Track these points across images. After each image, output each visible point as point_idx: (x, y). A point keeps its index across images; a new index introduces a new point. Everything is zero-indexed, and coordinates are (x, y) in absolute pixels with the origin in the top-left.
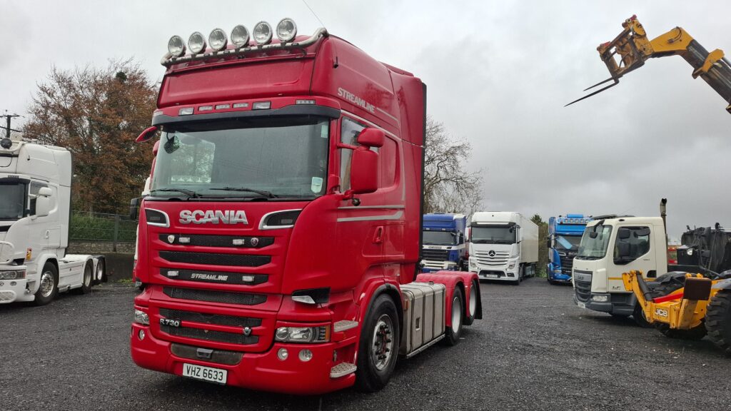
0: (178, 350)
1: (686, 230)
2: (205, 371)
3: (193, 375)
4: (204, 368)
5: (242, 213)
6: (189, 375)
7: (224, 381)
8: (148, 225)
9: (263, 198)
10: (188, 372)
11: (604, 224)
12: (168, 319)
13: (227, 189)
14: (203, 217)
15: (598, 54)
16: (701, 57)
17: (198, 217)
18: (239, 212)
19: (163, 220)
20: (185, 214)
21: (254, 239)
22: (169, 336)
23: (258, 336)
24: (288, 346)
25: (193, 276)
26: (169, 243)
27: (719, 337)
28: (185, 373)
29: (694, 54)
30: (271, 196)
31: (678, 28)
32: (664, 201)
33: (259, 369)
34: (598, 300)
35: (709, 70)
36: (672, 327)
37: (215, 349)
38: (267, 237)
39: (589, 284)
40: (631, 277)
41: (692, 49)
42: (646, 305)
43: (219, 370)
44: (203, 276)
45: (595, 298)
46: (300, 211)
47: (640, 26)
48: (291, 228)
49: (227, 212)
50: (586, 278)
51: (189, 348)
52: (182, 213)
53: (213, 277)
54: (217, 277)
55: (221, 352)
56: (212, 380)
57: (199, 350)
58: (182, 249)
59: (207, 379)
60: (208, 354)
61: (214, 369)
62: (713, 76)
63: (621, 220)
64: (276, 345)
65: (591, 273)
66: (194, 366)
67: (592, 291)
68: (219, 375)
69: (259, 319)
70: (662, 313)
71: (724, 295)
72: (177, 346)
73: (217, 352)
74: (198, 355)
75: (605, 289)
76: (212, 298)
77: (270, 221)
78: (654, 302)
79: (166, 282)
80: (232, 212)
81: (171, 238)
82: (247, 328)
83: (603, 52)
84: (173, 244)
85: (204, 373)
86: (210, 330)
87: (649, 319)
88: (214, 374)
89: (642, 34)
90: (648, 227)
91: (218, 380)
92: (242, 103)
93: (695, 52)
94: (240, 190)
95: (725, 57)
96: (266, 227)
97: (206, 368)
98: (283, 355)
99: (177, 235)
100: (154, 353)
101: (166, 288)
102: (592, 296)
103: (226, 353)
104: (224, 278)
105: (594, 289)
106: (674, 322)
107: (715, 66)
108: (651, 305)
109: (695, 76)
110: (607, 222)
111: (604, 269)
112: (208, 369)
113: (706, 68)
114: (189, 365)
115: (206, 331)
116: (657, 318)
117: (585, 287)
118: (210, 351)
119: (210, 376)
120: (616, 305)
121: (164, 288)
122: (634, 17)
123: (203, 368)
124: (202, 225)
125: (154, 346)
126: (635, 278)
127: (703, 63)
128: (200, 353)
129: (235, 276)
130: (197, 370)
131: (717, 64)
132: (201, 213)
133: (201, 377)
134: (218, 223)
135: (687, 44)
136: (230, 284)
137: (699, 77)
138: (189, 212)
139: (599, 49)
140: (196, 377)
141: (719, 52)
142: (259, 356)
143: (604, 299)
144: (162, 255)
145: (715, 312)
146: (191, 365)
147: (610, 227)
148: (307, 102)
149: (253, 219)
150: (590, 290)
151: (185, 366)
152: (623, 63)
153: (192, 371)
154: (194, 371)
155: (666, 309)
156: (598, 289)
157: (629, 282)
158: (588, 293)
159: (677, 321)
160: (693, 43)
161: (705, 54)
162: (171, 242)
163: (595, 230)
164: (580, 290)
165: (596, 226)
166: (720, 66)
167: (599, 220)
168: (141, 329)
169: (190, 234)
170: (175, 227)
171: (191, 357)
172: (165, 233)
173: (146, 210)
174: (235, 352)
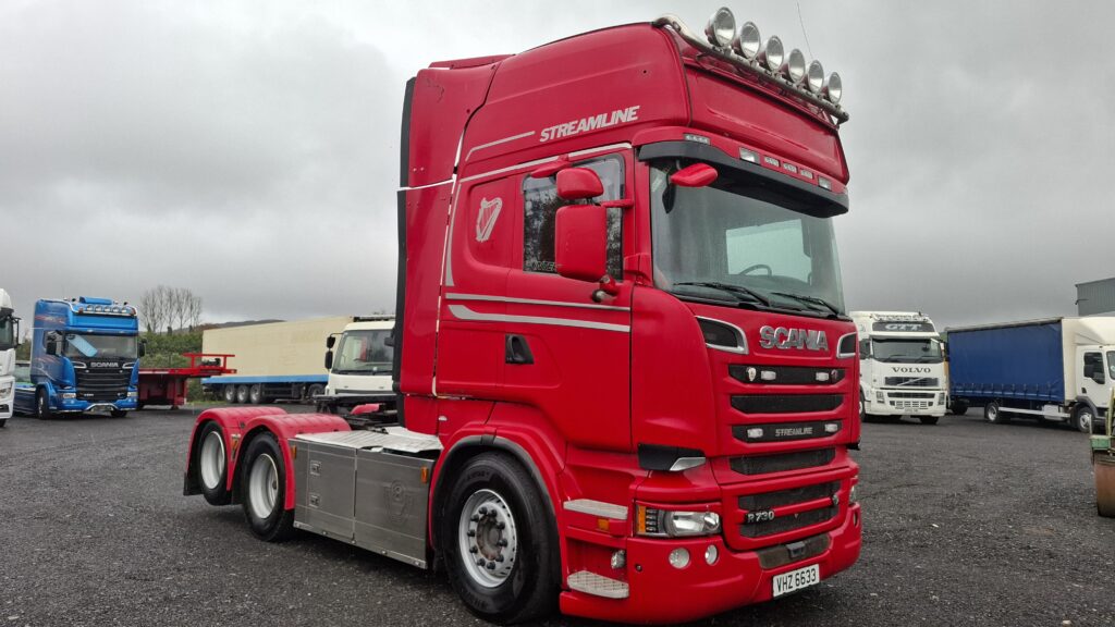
0: (767, 560)
2: (798, 577)
3: (785, 590)
4: (797, 572)
5: (823, 334)
6: (781, 592)
7: (817, 580)
8: (709, 349)
10: (779, 588)
12: (759, 511)
14: (786, 338)
17: (781, 337)
18: (821, 333)
20: (766, 332)
21: (835, 372)
25: (778, 433)
28: (777, 593)
33: (846, 546)
37: (806, 538)
38: (842, 370)
43: (813, 567)
44: (788, 432)
49: (810, 333)
51: (775, 549)
52: (762, 331)
54: (803, 431)
56: (805, 585)
57: (792, 547)
59: (800, 586)
60: (802, 549)
61: (805, 569)
64: (849, 509)
66: (785, 575)
68: (812, 574)
72: (766, 552)
74: (792, 555)
79: (747, 449)
80: (815, 333)
81: (752, 373)
82: (836, 497)
84: (754, 382)
85: (796, 580)
86: (800, 512)
88: (807, 577)
91: (811, 583)
92: (805, 170)
96: (841, 356)
97: (799, 570)
99: (760, 367)
100: (740, 577)
104: (809, 431)
112: (802, 571)
114: (779, 577)
115: (796, 515)
118: (803, 543)
119: (803, 581)
121: (730, 461)
123: (795, 573)
128: (796, 551)
129: (818, 427)
130: (789, 580)
132: (783, 331)
133: (794, 588)
134: (802, 348)
138: (770, 329)
140: (788, 591)
144: (735, 404)
146: (782, 576)
149: (831, 343)
151: (775, 581)
153: (784, 584)
154: (786, 583)
162: (752, 379)
168: (711, 544)
169: (775, 366)
170: (757, 354)
171: (782, 563)
172: (742, 363)
173: (699, 320)
174: (818, 534)
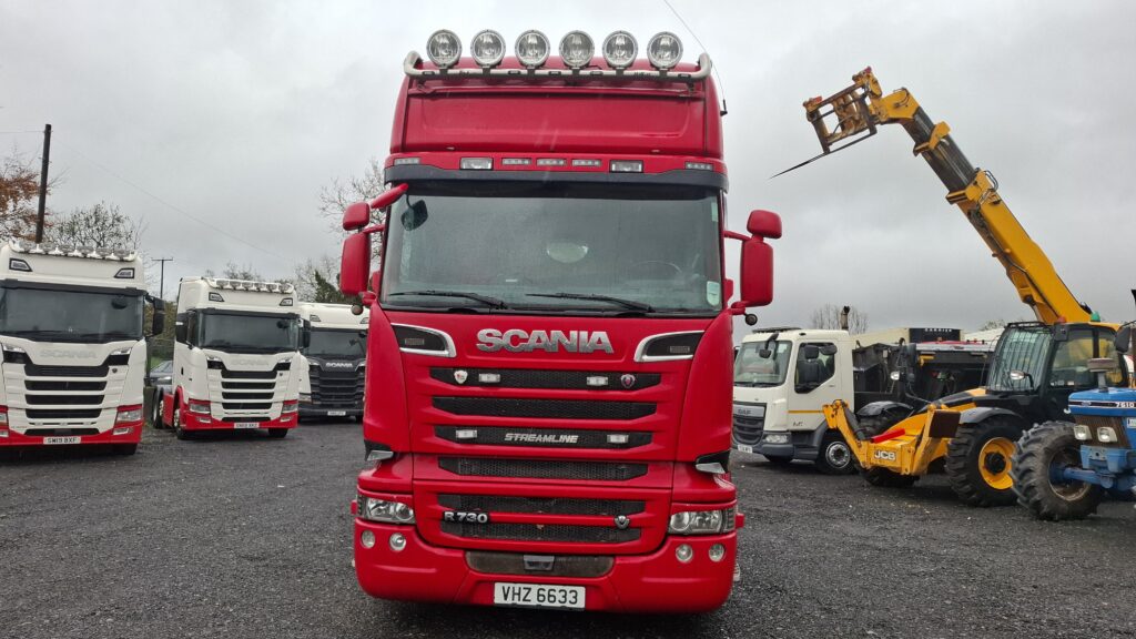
0: (481, 563)
1: (855, 347)
2: (541, 592)
3: (516, 601)
4: (538, 587)
5: (602, 335)
6: (509, 601)
7: (581, 604)
8: (402, 353)
9: (634, 311)
10: (506, 597)
11: (778, 339)
12: (462, 511)
13: (563, 296)
14: (526, 340)
15: (804, 111)
16: (927, 130)
17: (515, 339)
18: (597, 335)
19: (439, 343)
20: (490, 335)
21: (628, 377)
22: (462, 539)
23: (640, 528)
24: (689, 540)
25: (509, 437)
26: (456, 384)
27: (965, 482)
28: (499, 599)
29: (919, 127)
30: (651, 310)
31: (904, 89)
32: (847, 310)
33: (646, 580)
34: (774, 441)
35: (936, 148)
36: (903, 472)
37: (556, 555)
38: (647, 374)
39: (762, 420)
40: (836, 410)
41: (918, 118)
42: (860, 446)
43: (568, 588)
44: (530, 437)
45: (768, 439)
46: (701, 334)
47: (876, 82)
48: (690, 361)
49: (574, 334)
50: (755, 412)
51: (501, 556)
52: (482, 334)
53: (551, 439)
54: (557, 438)
55: (570, 559)
56: (557, 604)
57: (527, 558)
58: (479, 392)
59: (546, 603)
60: (547, 564)
61: (558, 588)
62: (937, 155)
63: (803, 334)
64: (671, 540)
65: (765, 405)
66: (517, 586)
67: (765, 429)
68: (570, 597)
69: (639, 502)
70: (885, 455)
71: (971, 431)
72: (478, 554)
73: (563, 559)
74: (528, 567)
75: (785, 425)
76: (550, 472)
77: (652, 349)
78: (873, 441)
79: (453, 449)
80: (584, 334)
81: (461, 375)
82: (622, 518)
83: (811, 109)
84: (465, 384)
85: (539, 595)
86: (547, 524)
87: (864, 463)
88: (559, 596)
89: (878, 93)
90: (831, 344)
91: (568, 605)
92: (583, 158)
93: (921, 122)
94: (590, 299)
95: (951, 134)
96: (646, 358)
97: (543, 586)
98: (684, 555)
99: (474, 370)
100: (433, 571)
101: (447, 459)
102: (765, 436)
103: (579, 559)
104: (572, 439)
105: (768, 426)
106: (908, 466)
107: (941, 143)
108: (869, 447)
109: (916, 152)
110: (782, 336)
111: (784, 400)
112: (547, 587)
113: (932, 144)
114: (506, 585)
115: (540, 527)
116: (879, 463)
117: (750, 423)
118: (551, 559)
119: (552, 599)
120: (798, 447)
121: (439, 459)
122: (869, 70)
123: (535, 588)
124: (523, 354)
125: (430, 560)
126: (841, 411)
127: (928, 139)
128: (531, 564)
129: (596, 436)
130: (524, 593)
131: (944, 140)
132: (522, 333)
133: (535, 603)
134: (556, 350)
135: (913, 112)
136: (584, 447)
137: (920, 155)
138: (496, 332)
139: (805, 105)
140: (521, 603)
141: (943, 125)
142: (644, 559)
143: (783, 439)
144: (438, 405)
145: (961, 452)
146: (512, 585)
147: (789, 343)
148: (703, 167)
149: (623, 346)
150: (761, 428)
151: (498, 588)
152: (839, 128)
153: (514, 594)
154: (519, 594)
155: (894, 450)
156: (776, 426)
157: (833, 416)
158: (758, 432)
159: (912, 466)
160: (919, 111)
161: (932, 127)
162: (461, 382)
163: (767, 348)
164: (740, 428)
165: (768, 342)
166: (948, 144)
167: (770, 334)
168: (395, 532)
169: (499, 369)
170: (470, 357)
171: (511, 571)
172: (448, 366)
173: (393, 327)
174: (596, 556)
